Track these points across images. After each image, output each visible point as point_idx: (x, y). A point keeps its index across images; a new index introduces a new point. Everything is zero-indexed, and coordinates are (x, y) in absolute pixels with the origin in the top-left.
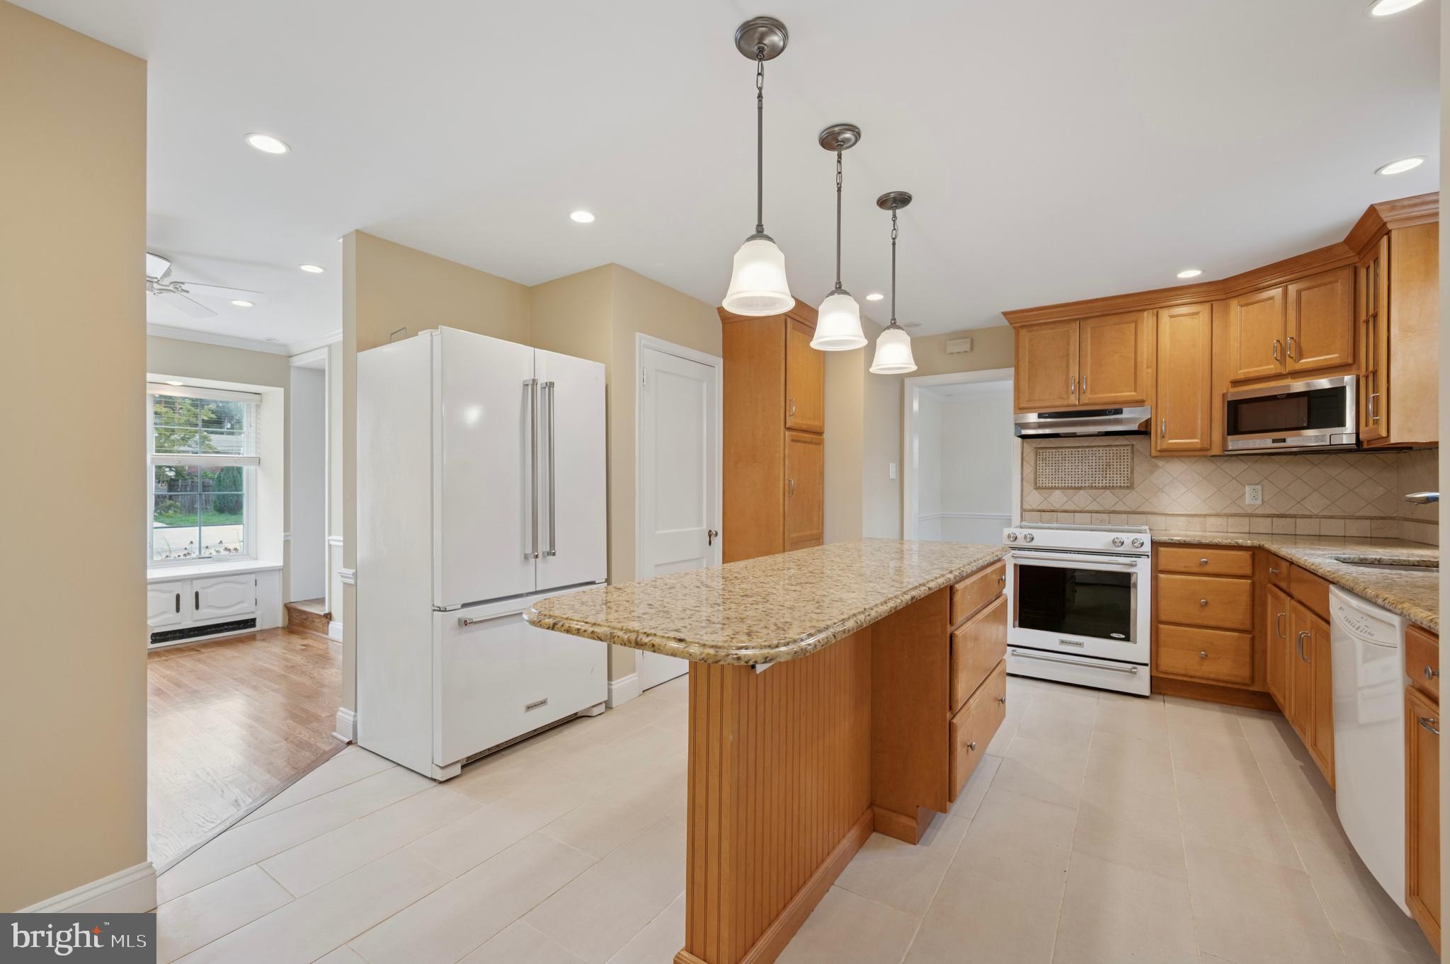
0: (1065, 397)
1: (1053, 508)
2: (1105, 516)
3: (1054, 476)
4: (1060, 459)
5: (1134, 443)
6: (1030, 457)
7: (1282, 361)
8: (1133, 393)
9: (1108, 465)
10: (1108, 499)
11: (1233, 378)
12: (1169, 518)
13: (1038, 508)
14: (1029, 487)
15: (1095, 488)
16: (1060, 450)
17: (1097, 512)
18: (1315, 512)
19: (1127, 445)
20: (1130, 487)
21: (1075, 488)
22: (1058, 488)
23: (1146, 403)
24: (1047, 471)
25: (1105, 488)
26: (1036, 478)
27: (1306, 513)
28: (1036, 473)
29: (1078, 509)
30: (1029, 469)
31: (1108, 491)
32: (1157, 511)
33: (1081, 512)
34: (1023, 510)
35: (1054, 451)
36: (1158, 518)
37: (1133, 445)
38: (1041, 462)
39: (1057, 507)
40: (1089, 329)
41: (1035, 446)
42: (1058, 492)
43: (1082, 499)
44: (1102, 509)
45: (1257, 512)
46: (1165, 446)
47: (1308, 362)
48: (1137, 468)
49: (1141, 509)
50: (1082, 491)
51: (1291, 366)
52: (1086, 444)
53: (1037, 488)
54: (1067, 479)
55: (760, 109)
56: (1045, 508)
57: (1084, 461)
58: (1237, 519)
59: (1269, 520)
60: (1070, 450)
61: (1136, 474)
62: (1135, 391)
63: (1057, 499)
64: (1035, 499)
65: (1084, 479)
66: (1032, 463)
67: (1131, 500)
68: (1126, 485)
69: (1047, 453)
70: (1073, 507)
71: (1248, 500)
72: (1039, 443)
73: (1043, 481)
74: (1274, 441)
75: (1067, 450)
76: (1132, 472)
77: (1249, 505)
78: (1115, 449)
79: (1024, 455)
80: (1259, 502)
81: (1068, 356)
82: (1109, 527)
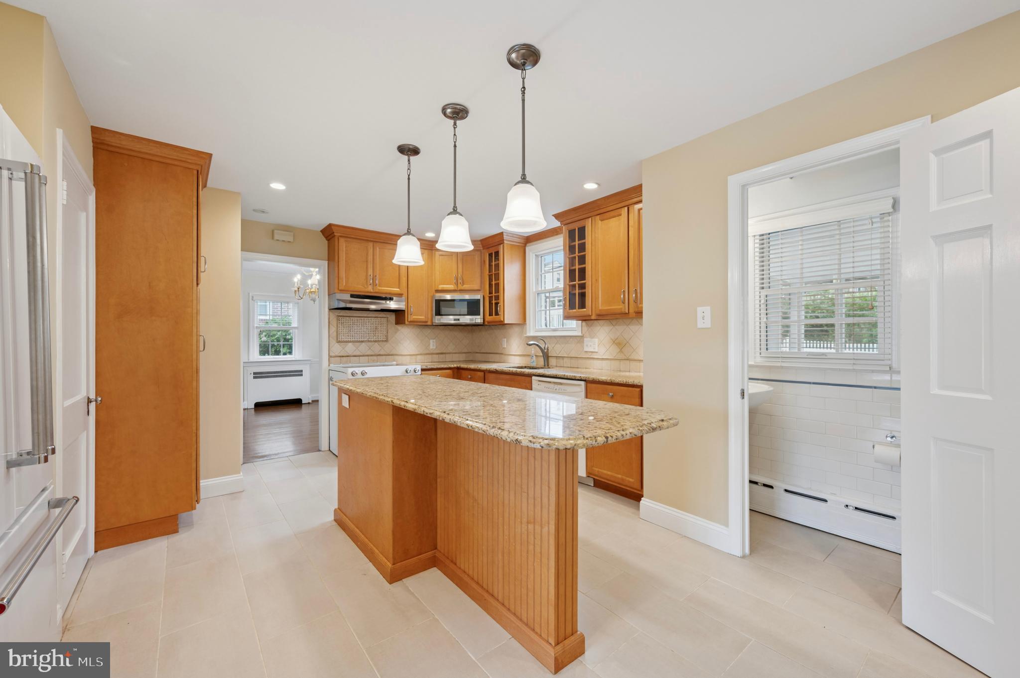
0: (366, 286)
1: (347, 355)
2: (375, 358)
3: (348, 334)
4: (352, 324)
5: (388, 316)
6: (334, 322)
7: (457, 284)
8: (398, 289)
9: (376, 328)
10: (377, 348)
11: (436, 289)
12: (403, 357)
13: (339, 355)
14: (333, 342)
15: (370, 341)
16: (352, 318)
17: (372, 356)
18: (451, 351)
19: (385, 317)
20: (387, 341)
21: (360, 342)
22: (351, 342)
23: (403, 296)
24: (344, 331)
25: (375, 341)
26: (337, 335)
27: (449, 352)
28: (337, 332)
29: (361, 354)
30: (333, 329)
31: (376, 343)
32: (398, 353)
33: (363, 356)
34: (330, 357)
35: (348, 318)
36: (400, 357)
37: (388, 318)
38: (340, 325)
39: (350, 354)
40: (378, 249)
41: (337, 314)
42: (350, 344)
43: (363, 348)
44: (373, 353)
45: (434, 352)
46: (412, 320)
47: (466, 287)
48: (390, 331)
49: (391, 353)
50: (363, 344)
51: (460, 287)
52: (365, 316)
53: (339, 342)
54: (355, 336)
55: (523, 100)
56: (343, 355)
57: (364, 325)
58: (428, 355)
59: (438, 355)
60: (357, 318)
61: (389, 334)
62: (399, 288)
63: (350, 348)
64: (337, 349)
65: (364, 336)
66: (335, 325)
67: (387, 348)
68: (385, 339)
69: (344, 319)
70: (358, 353)
71: (432, 347)
72: (339, 313)
73: (343, 338)
74: (455, 320)
75: (355, 318)
76: (387, 333)
77: (432, 349)
78: (379, 319)
79: (330, 320)
80: (435, 347)
81: (367, 261)
82: (378, 364)
